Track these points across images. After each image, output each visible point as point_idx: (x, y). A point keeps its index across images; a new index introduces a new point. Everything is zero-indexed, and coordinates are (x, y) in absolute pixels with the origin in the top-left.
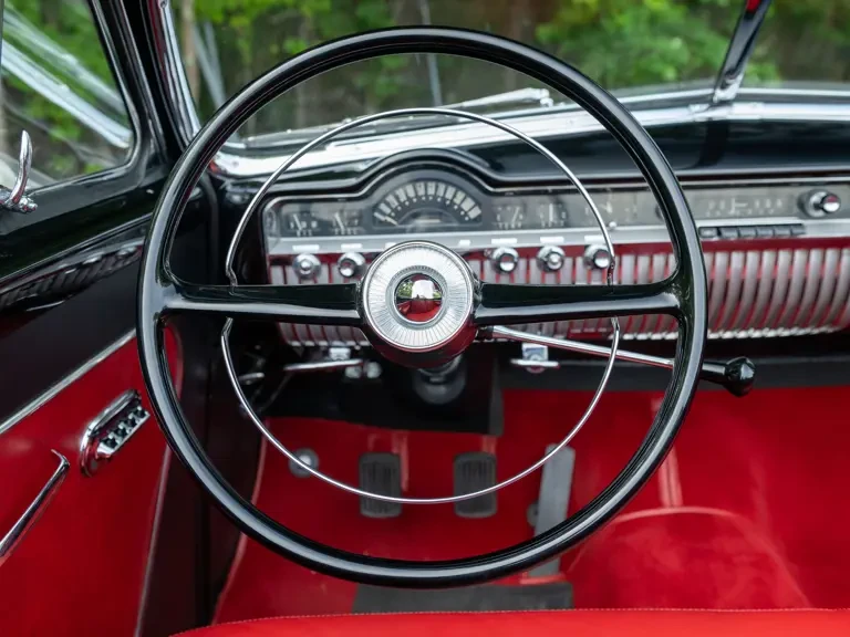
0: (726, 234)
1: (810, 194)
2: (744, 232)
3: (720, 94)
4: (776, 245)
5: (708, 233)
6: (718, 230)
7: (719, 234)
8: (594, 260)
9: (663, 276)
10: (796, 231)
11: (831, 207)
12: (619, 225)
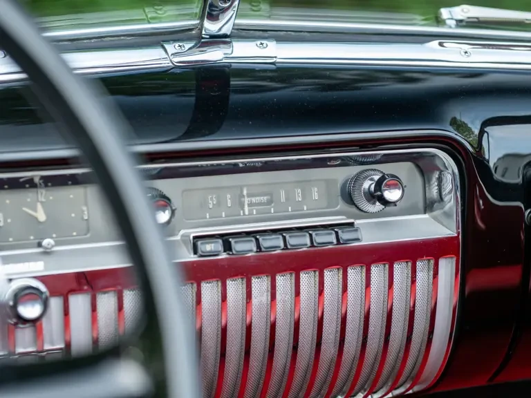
0: (239, 246)
1: (358, 178)
2: (266, 242)
3: (211, 27)
4: (317, 261)
5: (209, 247)
6: (226, 239)
7: (227, 247)
8: (15, 307)
9: (117, 330)
10: (344, 236)
11: (392, 195)
12: (58, 243)
